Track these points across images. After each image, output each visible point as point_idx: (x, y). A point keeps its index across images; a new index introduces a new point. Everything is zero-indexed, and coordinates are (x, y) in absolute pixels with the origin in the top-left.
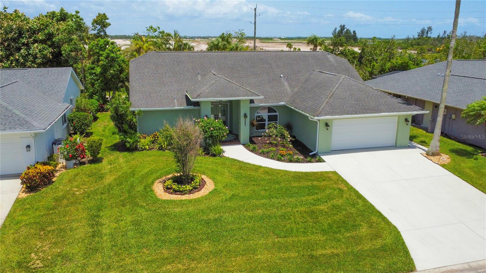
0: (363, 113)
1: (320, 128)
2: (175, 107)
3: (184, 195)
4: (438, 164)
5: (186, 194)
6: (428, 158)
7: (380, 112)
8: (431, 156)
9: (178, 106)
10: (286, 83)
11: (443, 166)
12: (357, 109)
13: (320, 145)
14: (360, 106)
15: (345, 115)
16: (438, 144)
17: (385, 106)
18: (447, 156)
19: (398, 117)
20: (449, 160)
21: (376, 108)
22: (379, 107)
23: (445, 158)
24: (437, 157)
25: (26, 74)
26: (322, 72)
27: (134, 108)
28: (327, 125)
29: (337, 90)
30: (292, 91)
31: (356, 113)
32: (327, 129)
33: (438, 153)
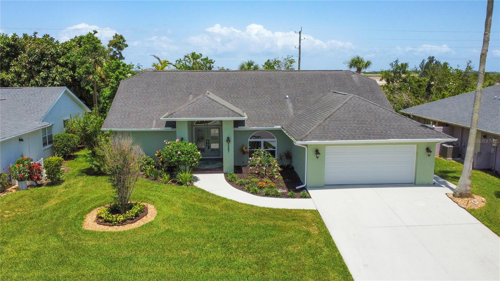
0: (364, 138)
1: (309, 156)
2: (152, 128)
3: (113, 226)
4: (465, 209)
5: (115, 225)
6: (454, 200)
7: (387, 138)
8: (459, 197)
9: (156, 127)
10: (290, 105)
11: (471, 211)
12: (356, 134)
13: (309, 177)
14: (362, 129)
15: (338, 140)
16: (469, 182)
17: (397, 131)
18: (483, 199)
19: (418, 146)
20: (483, 204)
21: (383, 133)
22: (388, 131)
23: (479, 202)
24: (466, 199)
25: (18, 93)
26: (336, 93)
27: (106, 128)
28: (317, 152)
29: (338, 111)
30: (294, 114)
31: (354, 138)
32: (317, 158)
33: (469, 194)
